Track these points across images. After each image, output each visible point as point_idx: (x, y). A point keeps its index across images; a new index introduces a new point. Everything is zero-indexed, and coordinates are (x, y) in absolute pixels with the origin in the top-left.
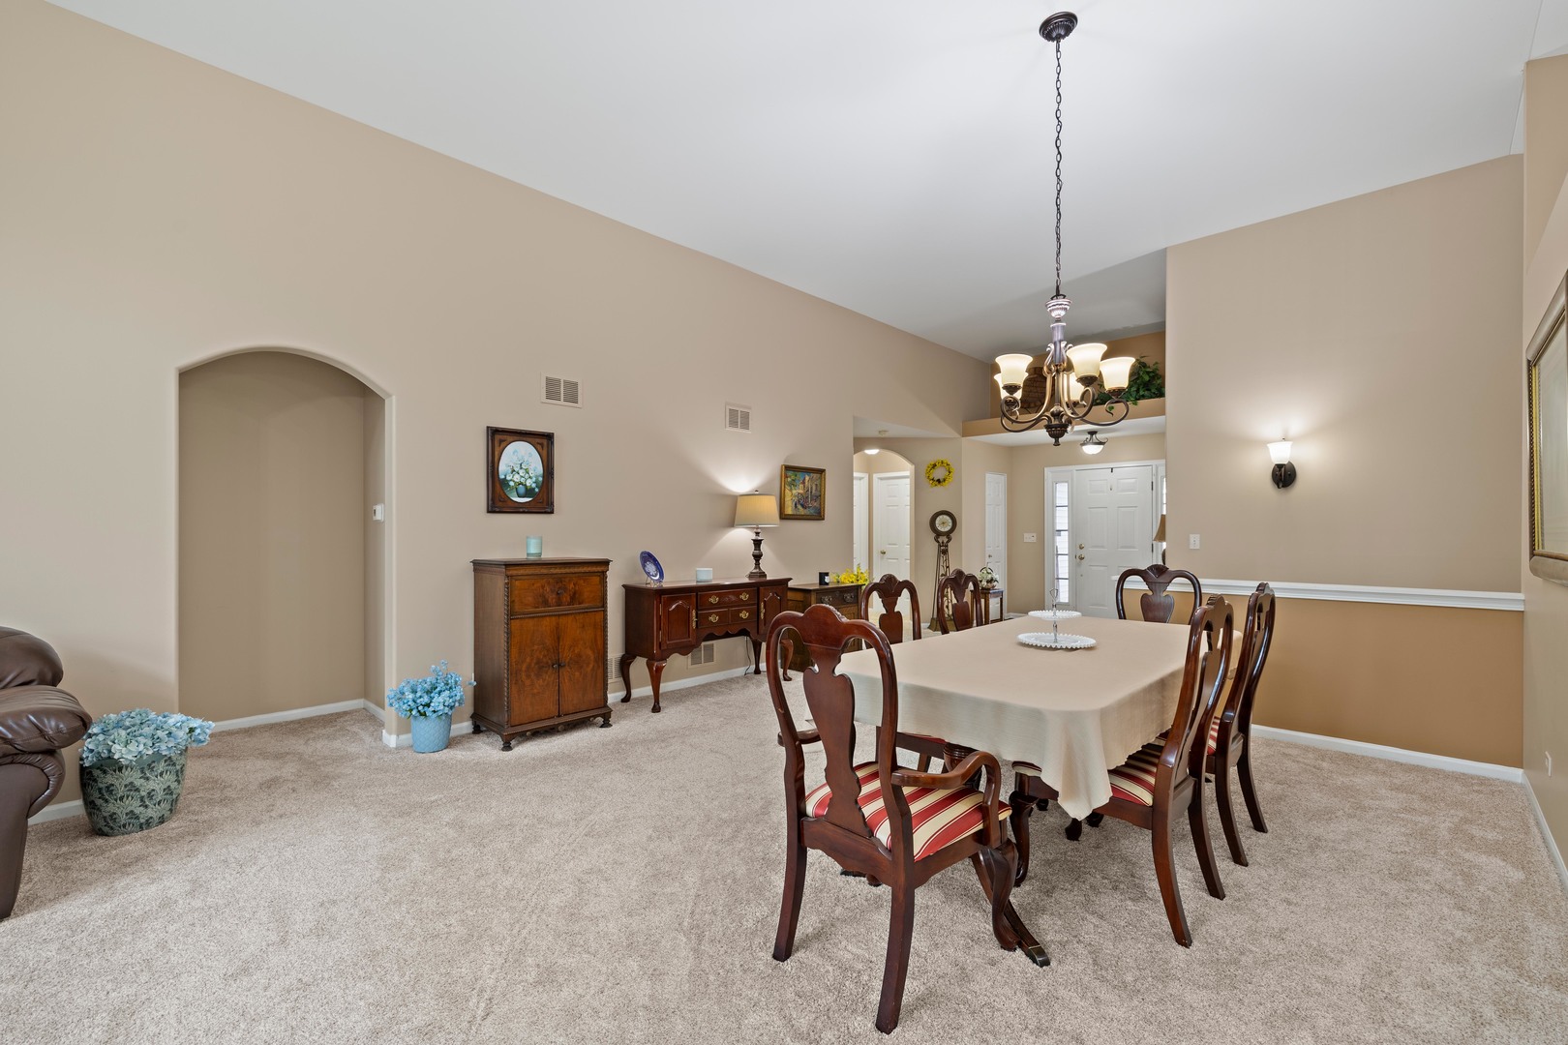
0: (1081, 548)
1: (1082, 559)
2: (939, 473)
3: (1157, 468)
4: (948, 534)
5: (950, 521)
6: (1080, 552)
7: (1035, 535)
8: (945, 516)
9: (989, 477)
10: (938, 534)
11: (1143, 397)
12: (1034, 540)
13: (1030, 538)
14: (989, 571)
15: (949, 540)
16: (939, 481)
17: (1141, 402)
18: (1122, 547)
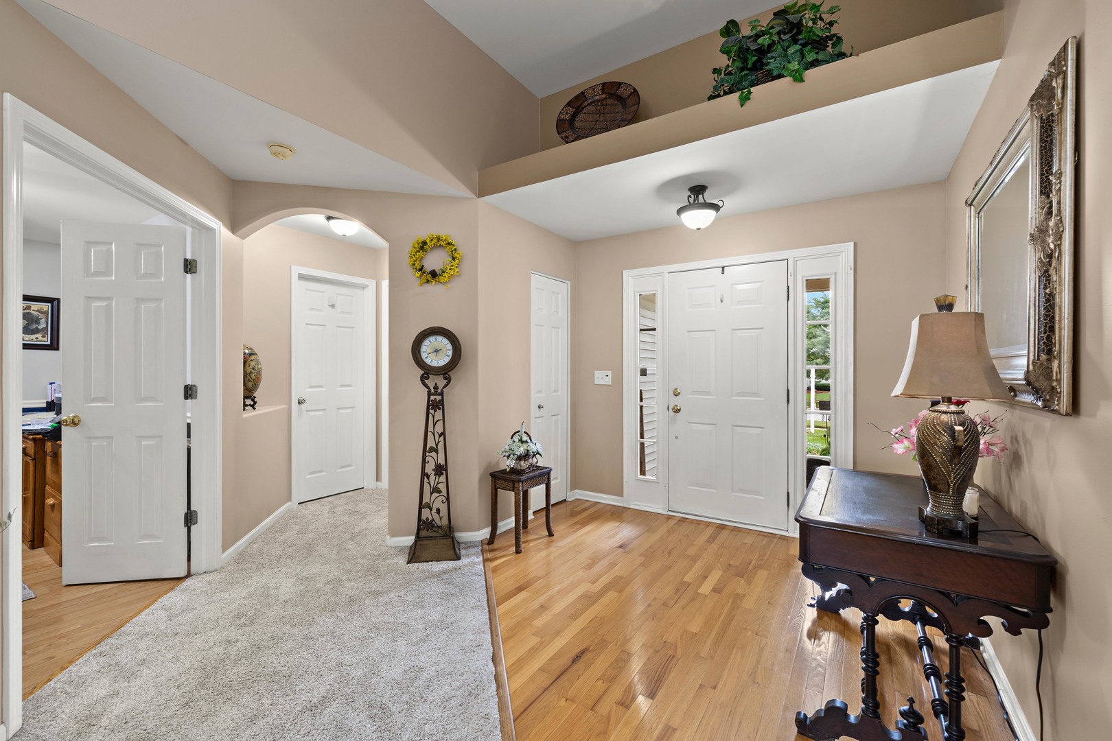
0: (676, 394)
1: (677, 411)
2: (434, 260)
3: (795, 262)
4: (446, 372)
5: (449, 346)
6: (675, 401)
7: (609, 373)
8: (440, 338)
9: (537, 280)
10: (428, 372)
11: (815, 64)
12: (608, 381)
13: (602, 378)
14: (525, 438)
15: (449, 380)
16: (434, 274)
17: (811, 74)
18: (740, 394)
